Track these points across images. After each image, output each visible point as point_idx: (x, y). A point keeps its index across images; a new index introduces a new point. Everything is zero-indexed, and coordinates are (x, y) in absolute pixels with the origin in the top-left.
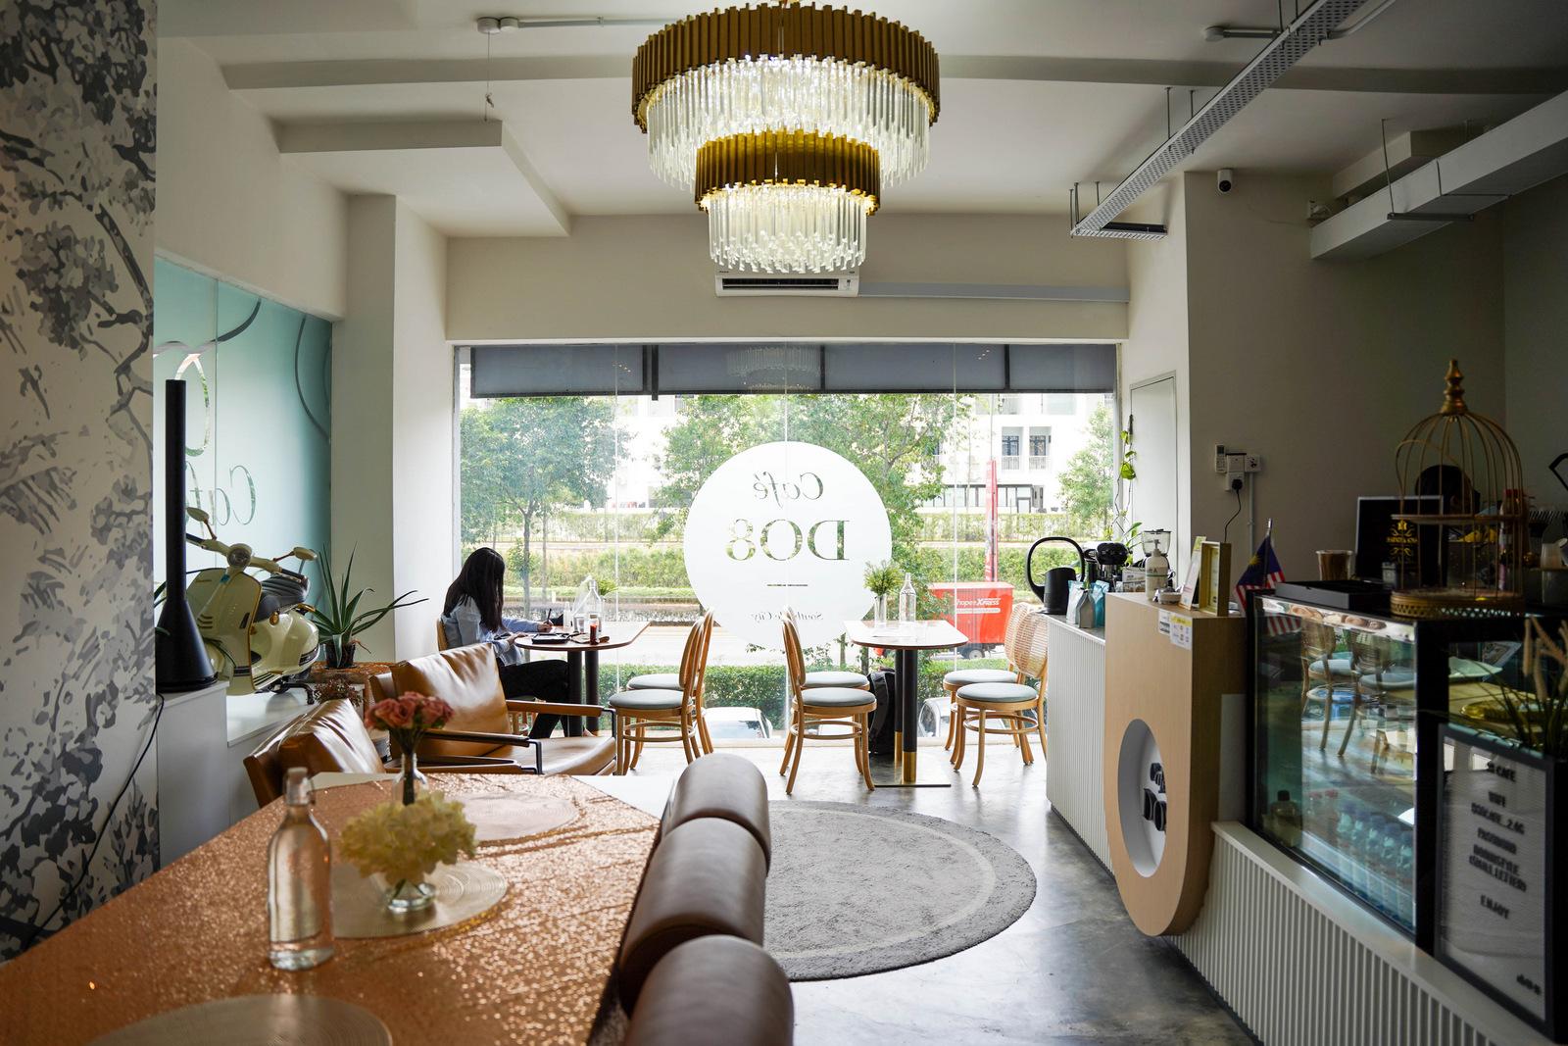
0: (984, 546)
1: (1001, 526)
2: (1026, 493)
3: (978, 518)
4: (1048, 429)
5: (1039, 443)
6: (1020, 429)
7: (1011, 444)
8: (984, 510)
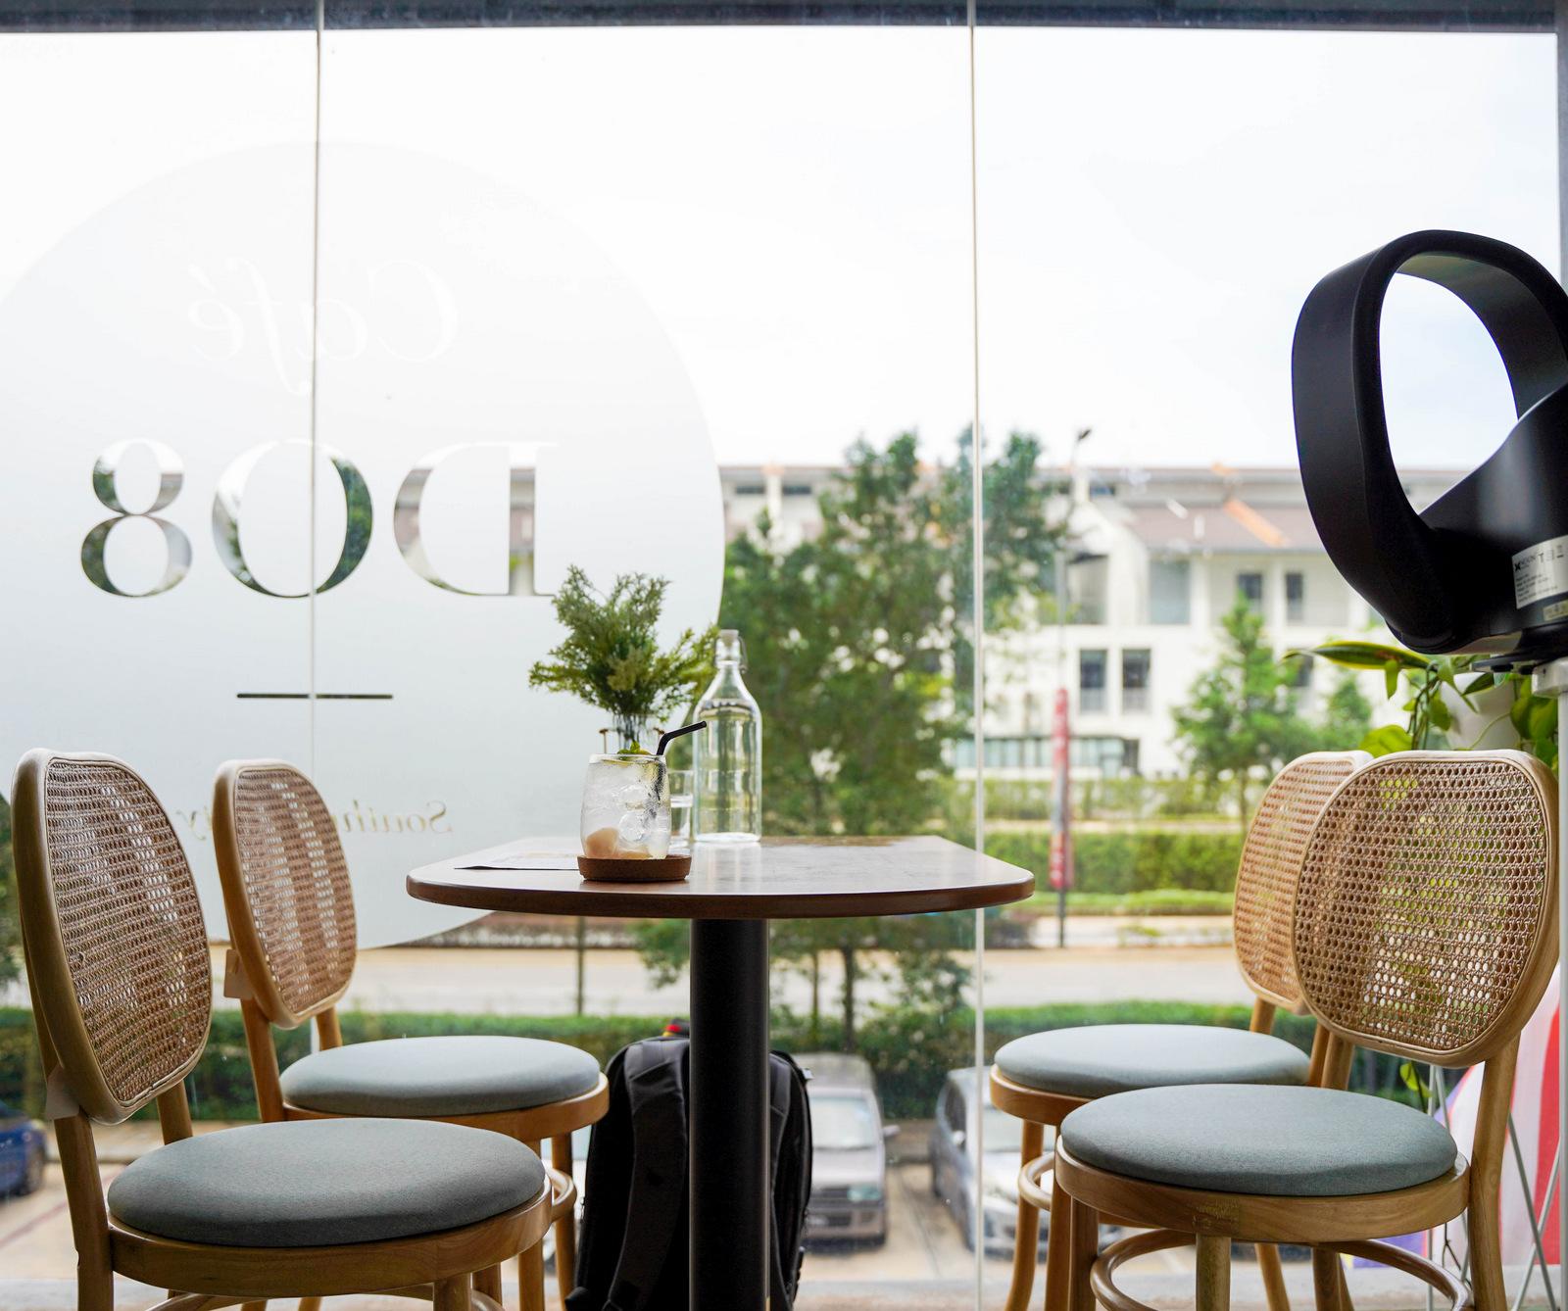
0: (1048, 828)
1: (1077, 796)
2: (1116, 748)
3: (1042, 785)
4: (1147, 652)
5: (1136, 670)
6: (1104, 653)
7: (1092, 671)
8: (1049, 774)
